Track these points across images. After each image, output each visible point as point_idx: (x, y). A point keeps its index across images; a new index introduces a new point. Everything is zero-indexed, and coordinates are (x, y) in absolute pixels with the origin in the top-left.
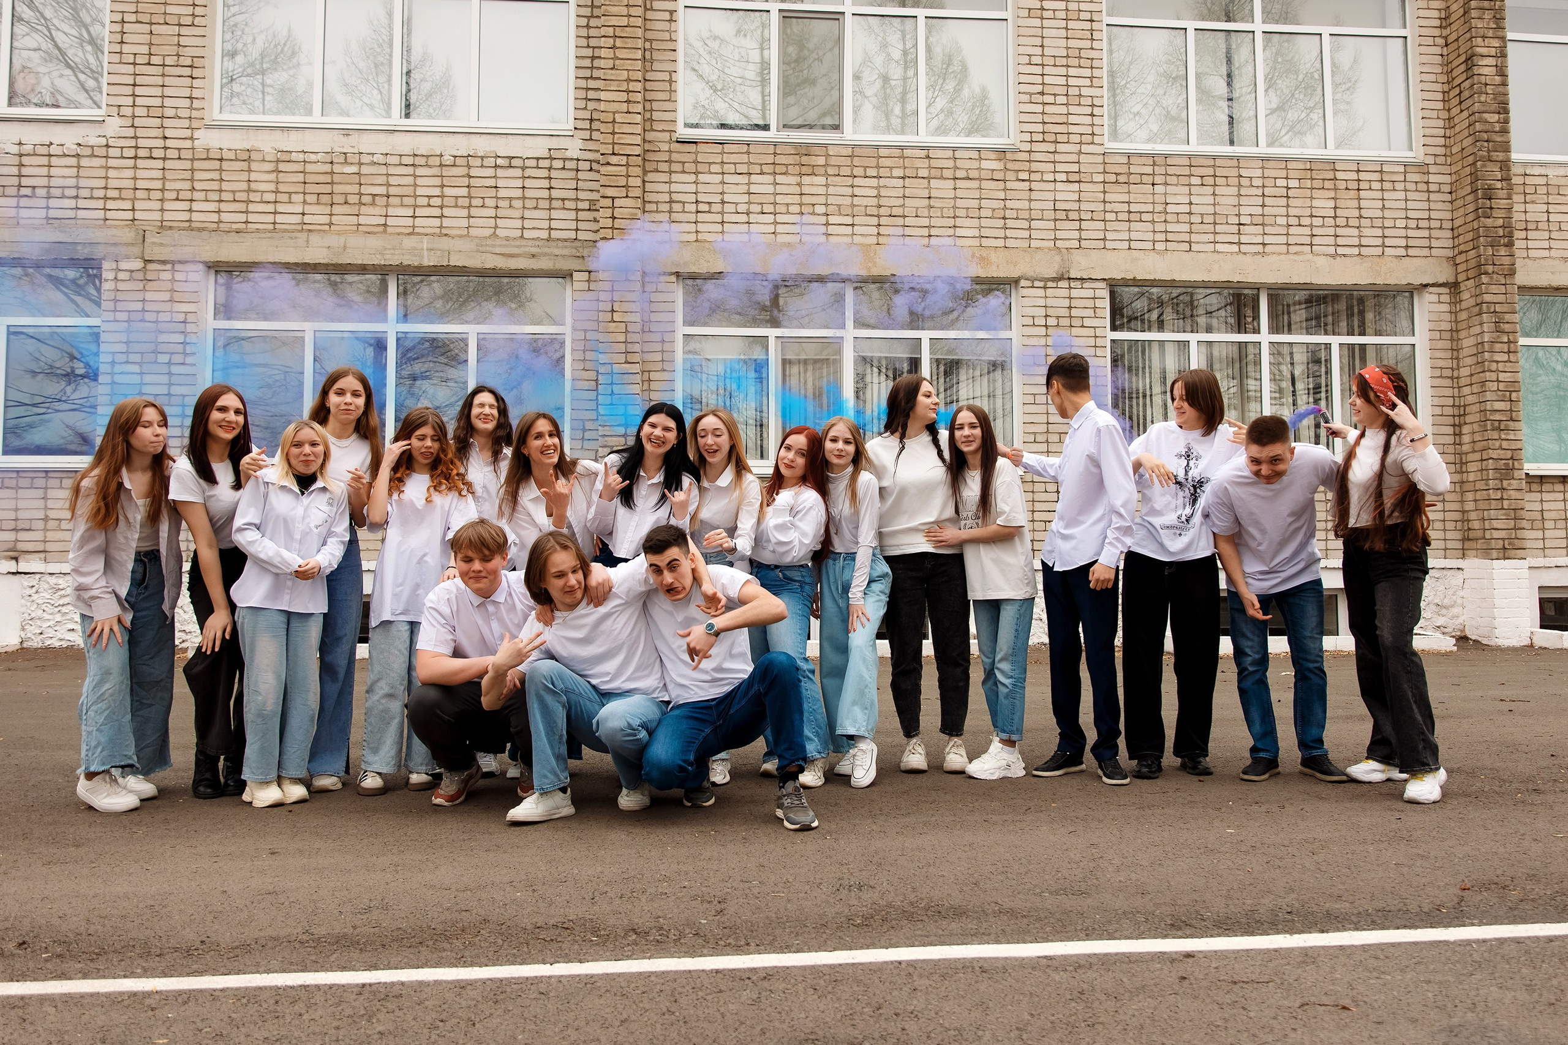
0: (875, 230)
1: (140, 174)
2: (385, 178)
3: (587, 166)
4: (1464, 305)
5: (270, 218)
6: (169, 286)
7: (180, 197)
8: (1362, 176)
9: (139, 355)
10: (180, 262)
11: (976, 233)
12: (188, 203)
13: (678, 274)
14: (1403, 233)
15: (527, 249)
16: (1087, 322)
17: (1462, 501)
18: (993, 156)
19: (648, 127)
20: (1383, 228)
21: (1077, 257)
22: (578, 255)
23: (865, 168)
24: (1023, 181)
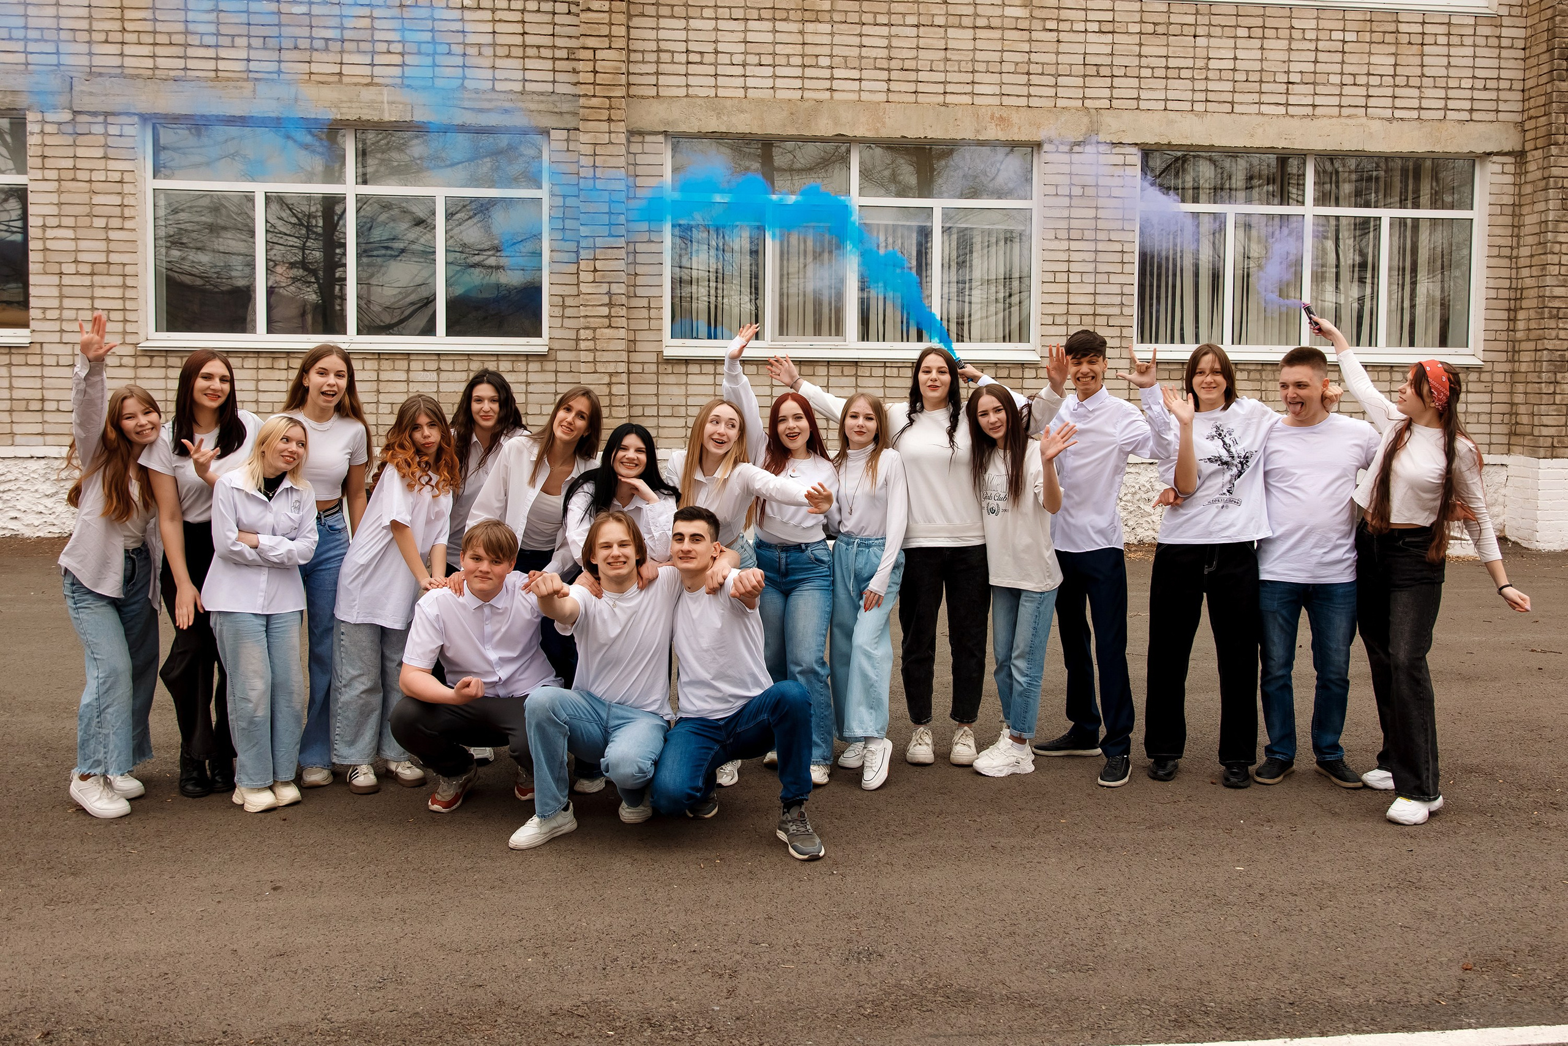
0: (884, 86)
2: (338, 20)
3: (564, 8)
4: (1530, 177)
6: (102, 139)
7: (110, 39)
8: (1429, 29)
9: (73, 219)
10: (113, 114)
11: (996, 89)
12: (119, 46)
13: (665, 133)
14: (1468, 94)
15: (499, 104)
16: (1116, 192)
17: (1512, 393)
18: (1018, 1)
20: (1447, 88)
21: (1108, 118)
22: (556, 110)
23: (875, 14)
24: (1051, 30)
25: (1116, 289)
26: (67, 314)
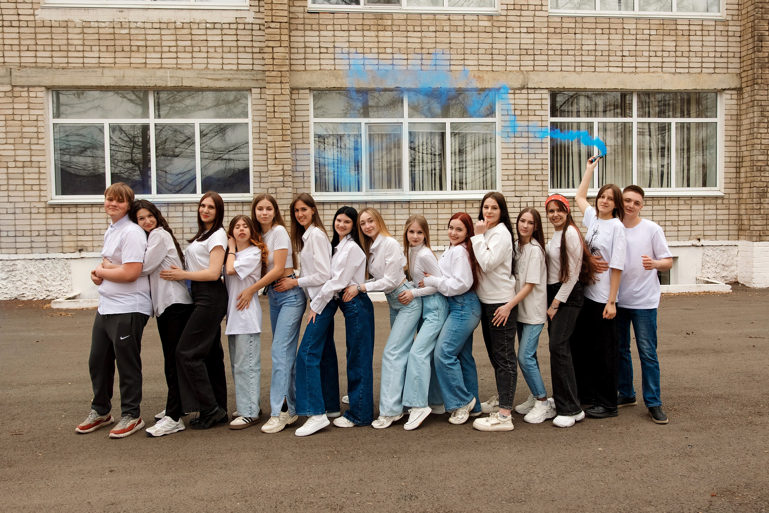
0: (419, 62)
1: (6, 36)
2: (144, 36)
3: (256, 27)
4: (745, 101)
5: (81, 60)
6: (27, 99)
7: (30, 49)
8: (692, 28)
9: (13, 140)
10: (32, 86)
11: (476, 63)
12: (34, 52)
13: (310, 89)
14: (712, 60)
15: (225, 76)
16: (537, 113)
17: (739, 209)
18: (486, 18)
19: (291, 4)
20: (702, 57)
21: (532, 76)
22: (254, 78)
23: (414, 26)
24: (502, 32)
25: (539, 162)
26: (11, 188)
